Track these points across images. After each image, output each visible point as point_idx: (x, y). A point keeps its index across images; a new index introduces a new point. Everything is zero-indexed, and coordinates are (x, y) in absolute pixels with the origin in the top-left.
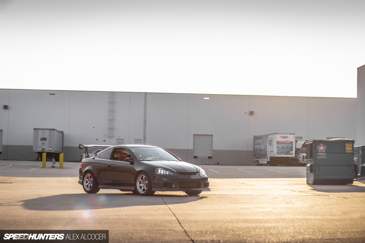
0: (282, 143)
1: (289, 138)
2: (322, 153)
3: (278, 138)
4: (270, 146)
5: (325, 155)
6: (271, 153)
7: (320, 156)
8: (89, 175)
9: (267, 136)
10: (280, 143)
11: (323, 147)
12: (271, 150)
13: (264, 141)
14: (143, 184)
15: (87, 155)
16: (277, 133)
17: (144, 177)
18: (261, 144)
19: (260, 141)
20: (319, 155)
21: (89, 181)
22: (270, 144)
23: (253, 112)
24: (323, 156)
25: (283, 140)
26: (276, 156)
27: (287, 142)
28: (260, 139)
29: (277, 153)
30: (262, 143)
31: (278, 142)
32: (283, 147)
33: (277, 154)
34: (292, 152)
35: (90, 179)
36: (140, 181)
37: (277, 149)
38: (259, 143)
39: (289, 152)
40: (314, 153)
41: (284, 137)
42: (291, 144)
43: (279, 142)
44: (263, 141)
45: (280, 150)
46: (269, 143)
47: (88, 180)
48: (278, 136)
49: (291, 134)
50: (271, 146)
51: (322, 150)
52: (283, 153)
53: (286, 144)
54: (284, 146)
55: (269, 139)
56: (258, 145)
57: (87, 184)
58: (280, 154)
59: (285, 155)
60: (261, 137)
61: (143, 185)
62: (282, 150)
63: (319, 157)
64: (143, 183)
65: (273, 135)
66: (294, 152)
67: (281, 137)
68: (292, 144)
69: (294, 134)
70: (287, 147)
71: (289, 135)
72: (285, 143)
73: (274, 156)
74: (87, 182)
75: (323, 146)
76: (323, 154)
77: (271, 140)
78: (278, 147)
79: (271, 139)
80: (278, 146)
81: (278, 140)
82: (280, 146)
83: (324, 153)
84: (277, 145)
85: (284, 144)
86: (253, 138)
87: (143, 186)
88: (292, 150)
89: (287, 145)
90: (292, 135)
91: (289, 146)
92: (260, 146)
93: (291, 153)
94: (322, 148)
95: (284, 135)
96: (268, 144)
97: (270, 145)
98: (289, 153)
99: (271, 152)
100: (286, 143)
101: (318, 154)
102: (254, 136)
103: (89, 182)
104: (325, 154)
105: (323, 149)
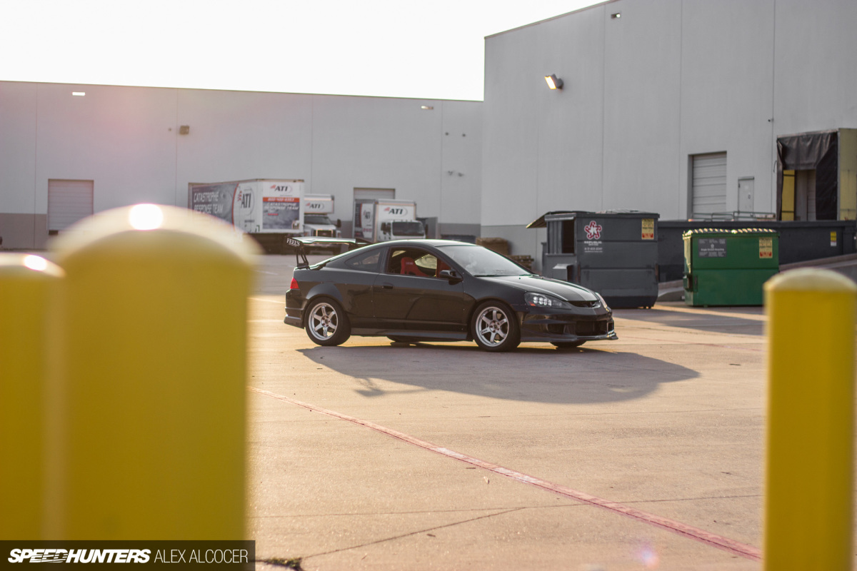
0: (276, 201)
1: (292, 189)
2: (593, 240)
3: (267, 190)
4: (243, 209)
5: (600, 246)
6: (248, 224)
7: (590, 247)
8: (323, 305)
9: (236, 184)
10: (271, 202)
11: (595, 229)
12: (248, 218)
13: (224, 196)
14: (491, 327)
15: (301, 261)
16: (263, 180)
17: (494, 312)
18: (216, 203)
19: (213, 196)
20: (587, 245)
21: (323, 319)
22: (243, 203)
23: (187, 127)
24: (596, 247)
25: (277, 194)
26: (263, 231)
27: (286, 200)
28: (211, 191)
29: (264, 224)
30: (217, 200)
31: (265, 200)
32: (277, 210)
33: (264, 228)
34: (297, 222)
35: (324, 314)
36: (483, 321)
37: (264, 215)
38: (210, 200)
39: (291, 221)
40: (578, 241)
41: (279, 188)
42: (294, 204)
43: (269, 200)
44: (222, 195)
45: (271, 217)
46: (240, 202)
47: (319, 318)
48: (266, 185)
49: (295, 181)
50: (248, 210)
51: (594, 234)
52: (277, 224)
53: (284, 204)
54: (279, 208)
55: (241, 192)
56: (204, 206)
57: (319, 326)
58: (271, 227)
59: (281, 228)
60: (215, 187)
61: (492, 329)
62: (275, 217)
63: (587, 250)
64: (493, 324)
65: (255, 183)
66: (301, 221)
67: (273, 187)
68: (298, 205)
69: (303, 181)
70: (286, 210)
71: (290, 184)
72: (281, 202)
73: (257, 231)
74: (317, 322)
75: (595, 225)
76: (595, 242)
77: (247, 195)
78: (265, 211)
79: (248, 192)
80: (267, 208)
81: (266, 195)
82: (272, 208)
83: (598, 241)
84: (264, 206)
85: (279, 204)
86: (186, 187)
87: (494, 332)
88: (297, 218)
89: (286, 207)
90: (298, 184)
91: (290, 208)
92: (212, 207)
93: (296, 224)
94: (593, 230)
95: (280, 184)
96: (237, 204)
97: (245, 207)
98: (291, 224)
99: (246, 221)
100: (284, 202)
101: (585, 242)
102: (190, 184)
103: (323, 322)
104: (600, 242)
105: (596, 232)
